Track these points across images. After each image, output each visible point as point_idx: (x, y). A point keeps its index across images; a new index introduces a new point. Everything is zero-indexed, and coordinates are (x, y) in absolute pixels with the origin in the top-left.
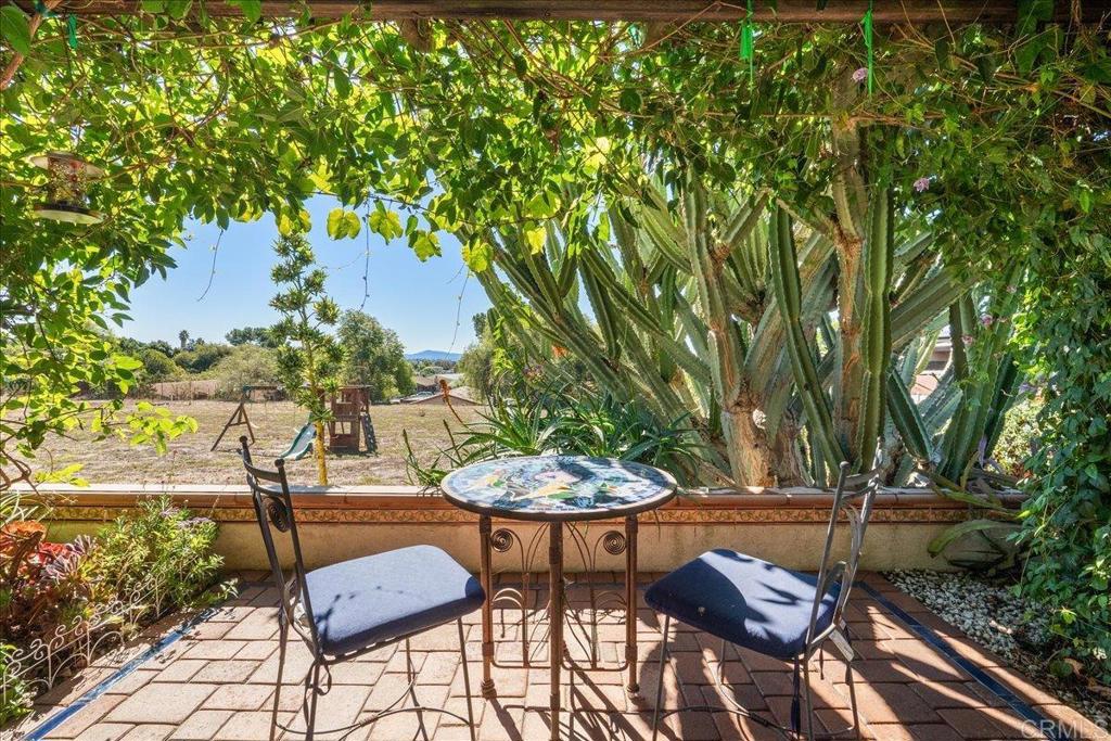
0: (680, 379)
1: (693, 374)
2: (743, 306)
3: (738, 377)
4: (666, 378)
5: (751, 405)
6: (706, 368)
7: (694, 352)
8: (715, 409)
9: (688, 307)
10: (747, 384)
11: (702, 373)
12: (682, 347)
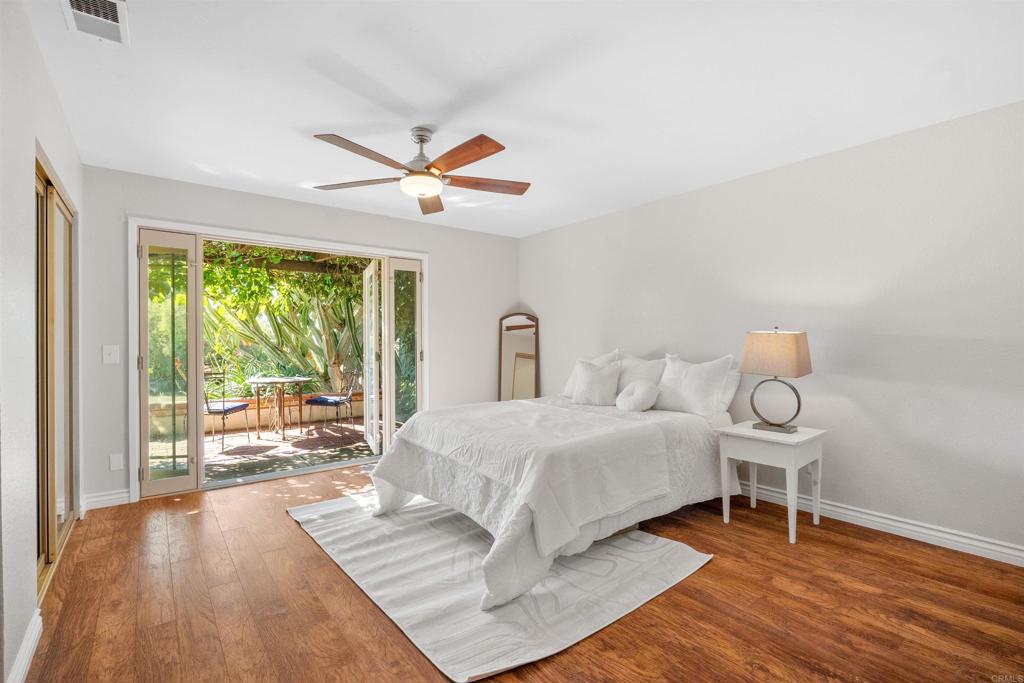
0: (310, 355)
1: (316, 353)
2: (337, 325)
3: (334, 353)
4: (304, 355)
5: (339, 364)
6: (321, 350)
7: (316, 343)
8: (326, 366)
9: (313, 324)
10: (338, 356)
11: (320, 352)
12: (312, 341)
